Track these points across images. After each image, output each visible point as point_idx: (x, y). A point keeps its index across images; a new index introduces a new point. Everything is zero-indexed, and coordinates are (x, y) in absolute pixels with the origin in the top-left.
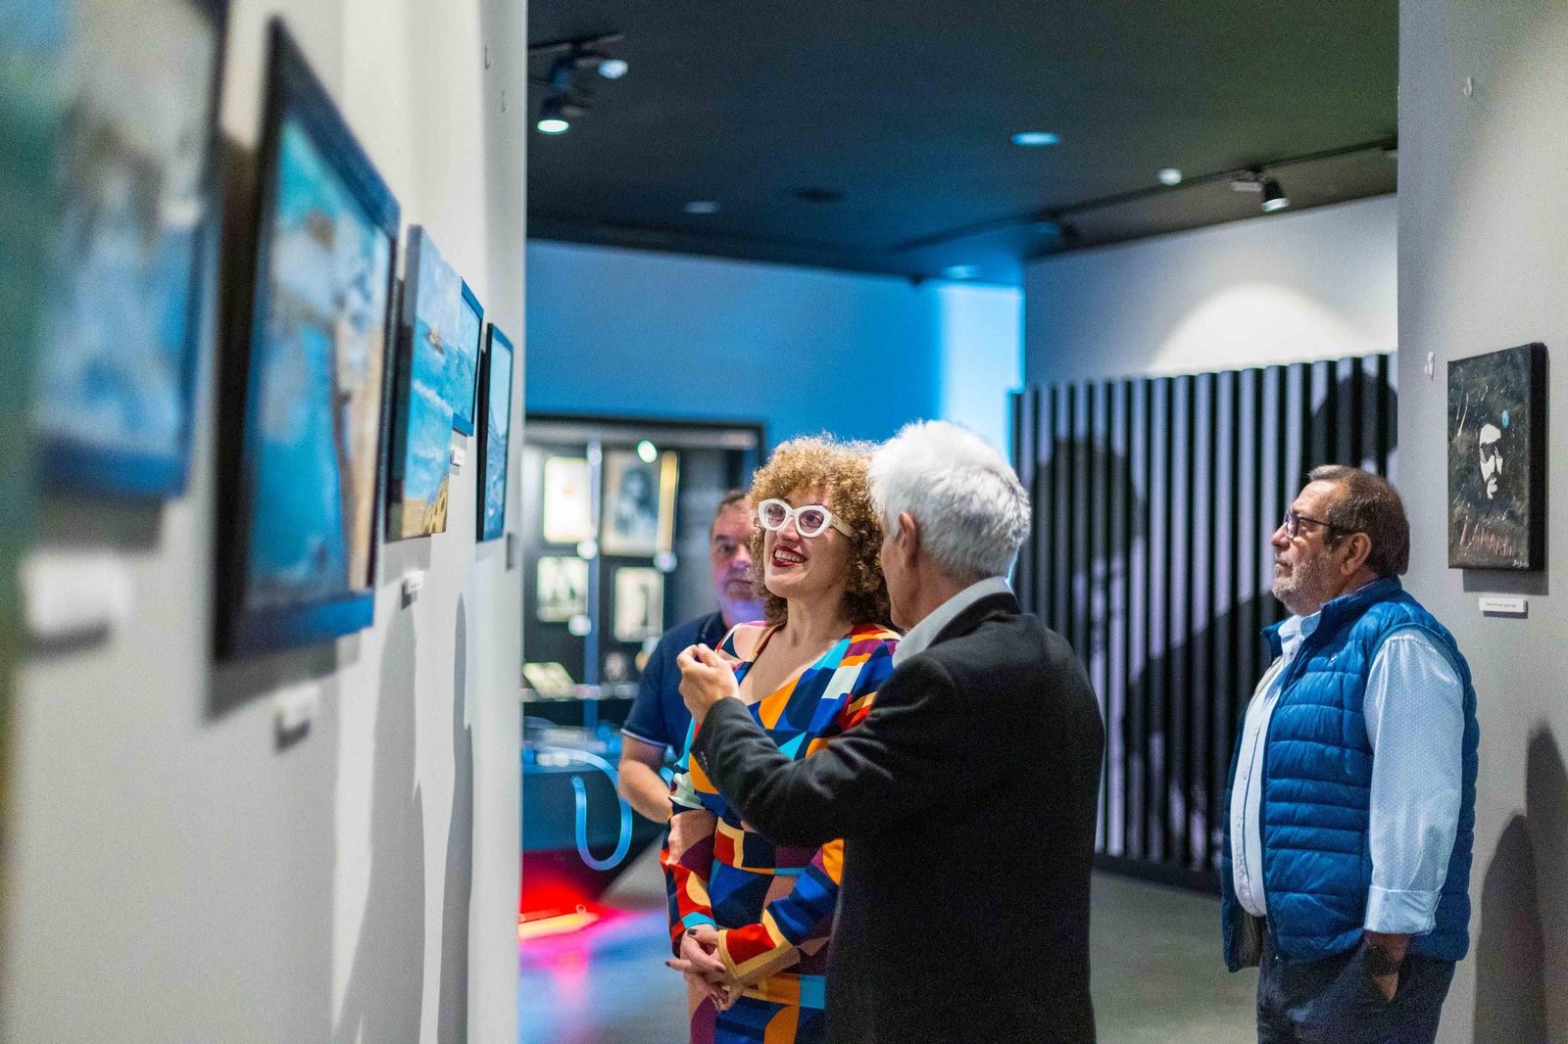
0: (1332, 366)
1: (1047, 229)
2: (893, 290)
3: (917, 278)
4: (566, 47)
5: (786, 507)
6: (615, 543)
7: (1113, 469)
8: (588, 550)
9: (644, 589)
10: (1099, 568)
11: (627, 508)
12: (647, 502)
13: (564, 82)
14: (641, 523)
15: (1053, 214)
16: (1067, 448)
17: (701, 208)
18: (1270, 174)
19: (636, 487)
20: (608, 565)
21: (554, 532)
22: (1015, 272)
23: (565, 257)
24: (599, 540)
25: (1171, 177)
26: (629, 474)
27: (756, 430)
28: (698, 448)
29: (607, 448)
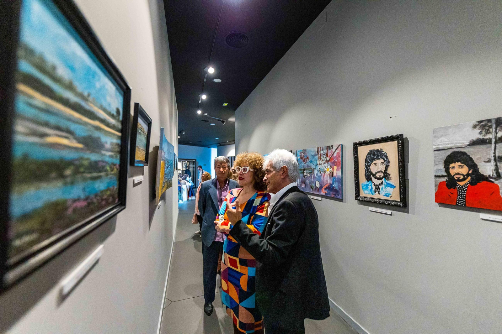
1: (219, 144)
2: (207, 148)
3: (209, 148)
5: (240, 168)
13: (180, 134)
15: (219, 143)
17: (191, 142)
22: (217, 147)
23: (181, 146)
25: (228, 141)
27: (196, 160)
28: (191, 161)
29: (183, 161)
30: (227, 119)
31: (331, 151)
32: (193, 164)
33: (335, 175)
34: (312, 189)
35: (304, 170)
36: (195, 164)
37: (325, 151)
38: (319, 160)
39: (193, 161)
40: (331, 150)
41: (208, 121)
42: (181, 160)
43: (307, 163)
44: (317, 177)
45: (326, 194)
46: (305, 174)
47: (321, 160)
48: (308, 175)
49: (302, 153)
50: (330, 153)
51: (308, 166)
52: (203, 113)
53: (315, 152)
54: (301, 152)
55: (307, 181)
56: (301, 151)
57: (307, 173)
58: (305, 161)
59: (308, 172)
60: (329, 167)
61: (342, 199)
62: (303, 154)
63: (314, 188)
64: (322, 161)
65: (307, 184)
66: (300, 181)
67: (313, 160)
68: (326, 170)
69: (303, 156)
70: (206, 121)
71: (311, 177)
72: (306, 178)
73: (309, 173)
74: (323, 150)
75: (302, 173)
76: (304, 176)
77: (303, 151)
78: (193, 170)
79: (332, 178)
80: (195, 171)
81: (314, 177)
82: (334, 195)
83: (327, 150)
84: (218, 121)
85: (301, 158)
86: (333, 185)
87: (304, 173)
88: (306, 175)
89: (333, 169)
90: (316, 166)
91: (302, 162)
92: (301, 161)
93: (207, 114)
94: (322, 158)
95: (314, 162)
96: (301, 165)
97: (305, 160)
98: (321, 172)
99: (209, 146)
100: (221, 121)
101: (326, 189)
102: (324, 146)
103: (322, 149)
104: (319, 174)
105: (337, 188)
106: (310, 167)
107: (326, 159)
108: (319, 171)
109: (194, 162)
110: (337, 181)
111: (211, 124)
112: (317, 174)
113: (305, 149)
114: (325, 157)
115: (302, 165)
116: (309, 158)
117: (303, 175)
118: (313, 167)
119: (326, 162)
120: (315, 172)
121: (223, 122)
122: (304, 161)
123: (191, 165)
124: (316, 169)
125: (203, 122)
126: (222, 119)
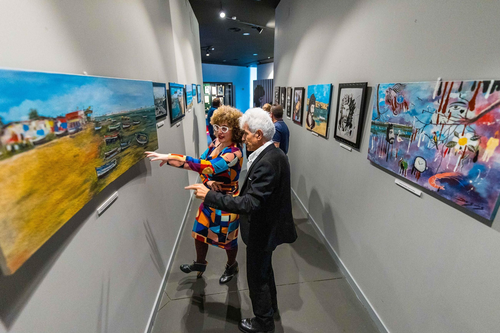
1: (258, 63)
2: (245, 68)
3: (247, 67)
4: (208, 48)
5: (219, 127)
6: (219, 95)
7: (262, 88)
9: (222, 99)
10: (261, 98)
11: (220, 91)
12: (222, 91)
13: (208, 51)
14: (221, 93)
15: (259, 61)
16: (258, 86)
17: (225, 61)
19: (220, 89)
21: (213, 94)
22: (256, 66)
24: (217, 94)
25: (269, 58)
27: (232, 83)
28: (226, 85)
29: (217, 85)
30: (265, 25)
31: (490, 98)
32: (229, 88)
33: (484, 158)
34: (403, 167)
35: (390, 126)
36: (231, 87)
37: (468, 94)
38: (441, 113)
39: (229, 84)
40: (492, 91)
41: (239, 30)
43: (401, 115)
44: (422, 148)
45: (438, 190)
46: (391, 135)
47: (447, 114)
48: (399, 139)
49: (393, 91)
50: (486, 103)
51: (402, 121)
52: (229, 15)
53: (432, 92)
54: (390, 89)
55: (394, 151)
56: (391, 87)
57: (396, 135)
58: (397, 109)
59: (400, 133)
60: (469, 135)
61: (492, 221)
62: (393, 94)
63: (409, 168)
64: (450, 116)
65: (391, 155)
66: (375, 145)
67: (419, 111)
68: (455, 139)
69: (393, 98)
70: (235, 29)
71: (404, 145)
72: (392, 143)
73: (402, 136)
74: (460, 89)
75: (383, 131)
76: (388, 139)
77: (396, 87)
78: (230, 95)
79: (471, 164)
80: (231, 96)
81: (415, 148)
82: (463, 203)
83: (473, 93)
84: (252, 28)
85: (388, 101)
86: (471, 182)
87: (388, 132)
88: (393, 138)
89: (484, 144)
90: (426, 125)
91: (389, 111)
92: (386, 107)
93: (235, 18)
94: (450, 109)
95: (423, 116)
96: (384, 115)
97: (396, 107)
98: (439, 142)
99: (247, 65)
100: (256, 28)
101: (442, 181)
102: (468, 80)
103: (456, 86)
104: (430, 145)
105: (483, 192)
106: (407, 123)
107: (463, 115)
108: (434, 138)
110: (489, 177)
111: (245, 34)
112: (424, 144)
113: (402, 83)
114: (462, 108)
115: (388, 116)
116: (410, 105)
117: (385, 137)
118: (415, 123)
119: (461, 122)
120: (421, 137)
121: (259, 29)
122: (394, 109)
123: (227, 89)
124: (424, 132)
125: (232, 31)
126: (258, 25)
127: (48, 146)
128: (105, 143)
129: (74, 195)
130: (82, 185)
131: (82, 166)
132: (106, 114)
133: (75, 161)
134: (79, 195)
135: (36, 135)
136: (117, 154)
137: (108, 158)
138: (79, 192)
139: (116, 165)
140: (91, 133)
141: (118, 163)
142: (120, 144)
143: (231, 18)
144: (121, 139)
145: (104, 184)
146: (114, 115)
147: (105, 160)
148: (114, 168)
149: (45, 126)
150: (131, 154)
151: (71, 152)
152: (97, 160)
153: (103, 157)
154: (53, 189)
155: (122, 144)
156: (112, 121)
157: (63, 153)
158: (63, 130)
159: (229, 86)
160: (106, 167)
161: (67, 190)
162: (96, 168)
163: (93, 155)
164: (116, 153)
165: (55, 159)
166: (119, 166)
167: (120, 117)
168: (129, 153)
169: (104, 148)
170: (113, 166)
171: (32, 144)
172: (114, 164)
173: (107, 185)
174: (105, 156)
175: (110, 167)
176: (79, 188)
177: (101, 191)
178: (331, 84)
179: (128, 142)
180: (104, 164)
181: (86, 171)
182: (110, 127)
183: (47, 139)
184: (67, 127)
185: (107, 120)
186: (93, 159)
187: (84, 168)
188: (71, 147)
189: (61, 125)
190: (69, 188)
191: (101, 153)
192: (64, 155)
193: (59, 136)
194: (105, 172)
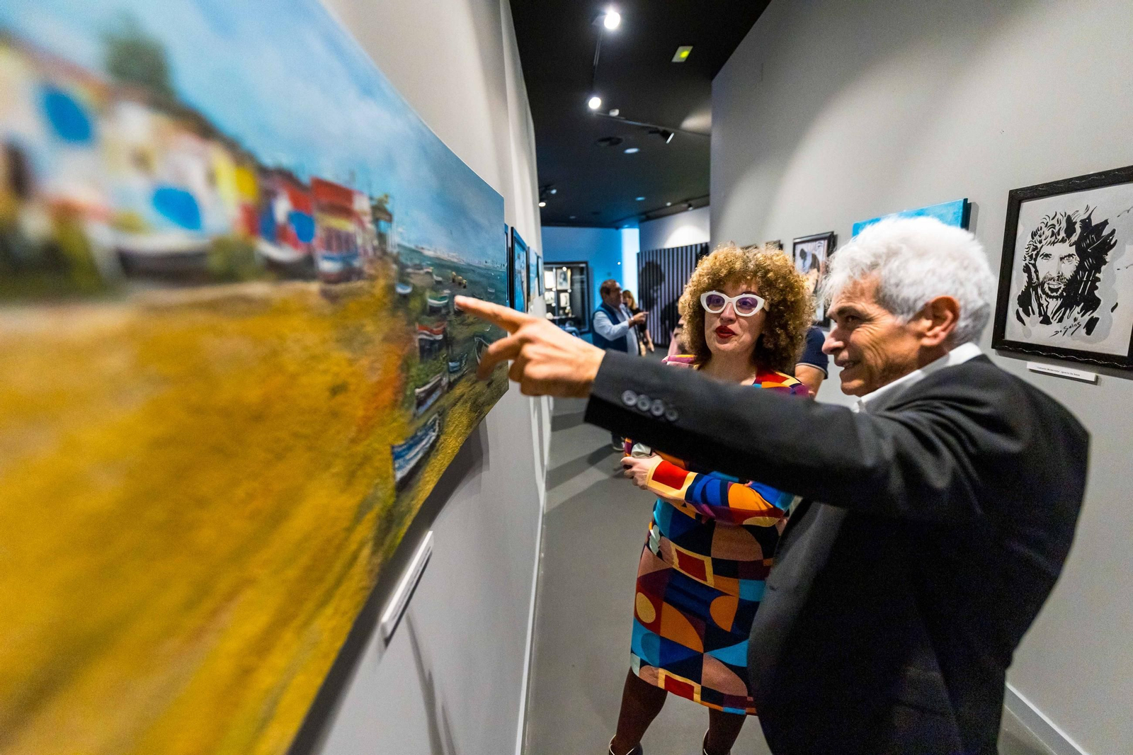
0: (701, 244)
1: (644, 217)
2: (613, 231)
3: (616, 228)
4: (545, 188)
6: (560, 288)
7: (658, 268)
8: (554, 289)
9: (566, 297)
10: (655, 288)
11: (561, 280)
12: (565, 279)
13: (544, 196)
14: (564, 283)
15: (645, 213)
16: (648, 264)
17: (573, 218)
18: (690, 202)
19: (563, 276)
20: (559, 292)
21: (547, 286)
22: (637, 226)
23: (548, 229)
24: (556, 287)
25: (669, 204)
26: (561, 274)
27: (586, 263)
28: (575, 267)
29: (556, 268)
30: (677, 126)
32: (582, 273)
36: (585, 272)
39: (581, 265)
41: (619, 141)
42: (549, 265)
52: (608, 106)
70: (612, 141)
78: (582, 290)
80: (586, 291)
84: (651, 132)
93: (615, 113)
99: (617, 225)
100: (656, 131)
109: (582, 268)
111: (628, 151)
121: (666, 135)
123: (577, 277)
125: (603, 144)
126: (663, 126)
127: (212, 306)
128: (418, 351)
129: (319, 592)
130: (350, 530)
131: (354, 441)
132: (423, 248)
133: (335, 414)
134: (339, 582)
135: (145, 210)
136: (441, 396)
137: (422, 409)
138: (338, 567)
139: (438, 437)
140: (386, 300)
141: (441, 432)
142: (447, 363)
143: (608, 113)
144: (450, 347)
145: (409, 509)
146: (438, 259)
147: (415, 415)
148: (433, 446)
149: (211, 178)
150: (466, 402)
151: (322, 367)
152: (397, 413)
153: (410, 406)
154: (223, 585)
155: (450, 363)
156: (435, 277)
157: (292, 368)
158: (295, 245)
159: (582, 270)
160: (416, 444)
161: (292, 573)
162: (393, 447)
163: (388, 395)
164: (438, 393)
165: (253, 395)
166: (442, 438)
167: (449, 271)
168: (463, 396)
169: (414, 371)
170: (431, 441)
171: (105, 263)
172: (434, 431)
173: (414, 512)
174: (415, 402)
175: (424, 443)
176: (339, 548)
177: (399, 541)
178: (966, 200)
179: (461, 361)
180: (410, 431)
181: (367, 459)
182: (431, 298)
183: (215, 262)
184: (315, 242)
185: (426, 270)
186: (387, 411)
187: (360, 448)
188: (324, 341)
189: (291, 217)
190: (304, 560)
191: (405, 389)
192: (294, 377)
193: (280, 271)
194: (413, 463)
